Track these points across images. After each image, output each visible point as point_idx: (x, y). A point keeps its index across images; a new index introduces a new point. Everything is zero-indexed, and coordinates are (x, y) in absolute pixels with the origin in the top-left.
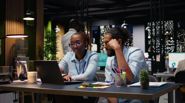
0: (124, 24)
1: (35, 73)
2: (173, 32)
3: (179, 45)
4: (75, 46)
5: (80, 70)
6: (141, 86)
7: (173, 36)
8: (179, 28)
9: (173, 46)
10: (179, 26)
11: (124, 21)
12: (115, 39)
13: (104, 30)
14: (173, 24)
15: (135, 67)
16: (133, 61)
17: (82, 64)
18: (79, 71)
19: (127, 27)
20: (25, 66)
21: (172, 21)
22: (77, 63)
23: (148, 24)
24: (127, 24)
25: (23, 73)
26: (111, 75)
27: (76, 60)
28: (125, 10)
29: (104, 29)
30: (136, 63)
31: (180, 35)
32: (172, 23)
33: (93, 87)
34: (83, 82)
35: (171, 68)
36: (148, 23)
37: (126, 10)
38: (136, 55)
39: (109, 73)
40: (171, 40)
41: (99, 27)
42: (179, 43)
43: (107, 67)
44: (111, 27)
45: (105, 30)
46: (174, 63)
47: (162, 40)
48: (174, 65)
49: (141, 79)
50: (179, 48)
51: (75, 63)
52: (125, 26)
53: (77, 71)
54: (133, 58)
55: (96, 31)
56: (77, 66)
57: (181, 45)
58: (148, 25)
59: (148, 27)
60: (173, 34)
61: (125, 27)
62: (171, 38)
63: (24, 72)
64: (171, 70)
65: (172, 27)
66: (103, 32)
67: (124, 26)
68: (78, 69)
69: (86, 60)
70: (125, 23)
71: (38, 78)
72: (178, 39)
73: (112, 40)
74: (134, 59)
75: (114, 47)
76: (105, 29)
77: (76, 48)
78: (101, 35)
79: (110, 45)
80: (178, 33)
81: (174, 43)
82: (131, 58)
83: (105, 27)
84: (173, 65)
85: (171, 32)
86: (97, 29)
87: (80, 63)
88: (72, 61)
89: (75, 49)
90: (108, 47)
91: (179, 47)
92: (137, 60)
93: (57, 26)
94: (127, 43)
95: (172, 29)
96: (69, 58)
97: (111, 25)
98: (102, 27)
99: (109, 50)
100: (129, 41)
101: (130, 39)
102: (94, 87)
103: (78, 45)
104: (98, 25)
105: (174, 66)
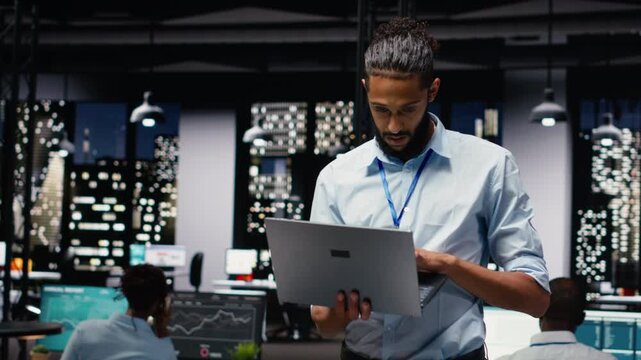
0: (144, 108)
9: (111, 235)
11: (147, 95)
19: (156, 121)
23: (251, 115)
24: (157, 109)
28: (152, 37)
37: (159, 40)
52: (148, 115)
59: (257, 130)
61: (149, 123)
67: (143, 115)
70: (151, 102)
81: (120, 217)
101: (147, 161)
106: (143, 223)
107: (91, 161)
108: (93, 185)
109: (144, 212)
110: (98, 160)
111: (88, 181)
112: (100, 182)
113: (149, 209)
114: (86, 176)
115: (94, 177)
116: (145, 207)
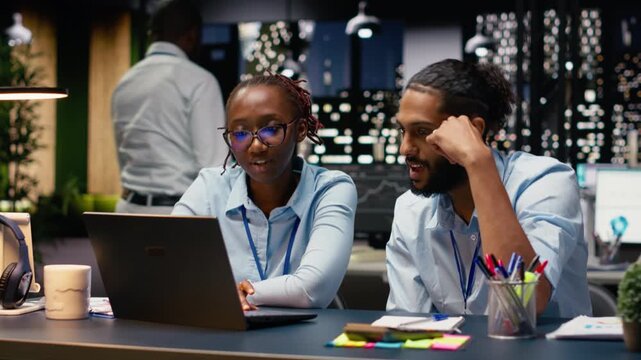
0: (360, 19)
1: (84, 273)
2: (600, 64)
3: (628, 130)
4: (256, 143)
5: (269, 255)
6: (626, 339)
7: (597, 86)
8: (627, 49)
9: (596, 131)
10: (627, 38)
11: (362, 5)
12: (464, 118)
13: (257, 46)
14: (602, 28)
15: (555, 250)
16: (541, 220)
17: (280, 229)
18: (263, 263)
20: (23, 239)
21: (594, 14)
22: (258, 224)
23: (476, 23)
24: (373, 19)
25: (17, 271)
26: (419, 280)
27: (250, 206)
29: (259, 39)
30: (557, 230)
31: (630, 79)
32: (593, 23)
33: (404, 341)
34: (314, 316)
35: (608, 244)
36: (480, 19)
38: (552, 195)
39: (410, 273)
40: (587, 105)
41: (234, 30)
42: (626, 120)
43: (399, 244)
44: (293, 28)
45: (264, 43)
46: (623, 219)
47: (543, 101)
48: (619, 226)
49: (629, 308)
50: (626, 144)
51: (247, 221)
52: (364, 26)
53: (257, 260)
54: (537, 207)
55: (218, 47)
56: (253, 236)
57: (636, 128)
58: (479, 28)
59: (477, 39)
60: (597, 76)
61: (366, 34)
62: (590, 96)
63: (23, 267)
64: (609, 253)
65: (594, 41)
66: (253, 53)
67: (359, 25)
68: (262, 252)
69: (302, 211)
70: (367, 12)
71: (92, 296)
72: (619, 98)
73: (452, 119)
74: (545, 210)
75: (465, 155)
76: (265, 38)
77: (261, 154)
78: (243, 67)
79: (444, 146)
80: (622, 71)
81: (602, 119)
82: (531, 207)
83: (265, 29)
84: (614, 228)
85: (592, 67)
86: (225, 38)
87: (270, 223)
88: (231, 214)
89: (254, 155)
90: (418, 151)
91: (625, 138)
92: (559, 217)
93: (18, 17)
94: (373, 115)
95: (593, 49)
96: (216, 199)
97: (294, 18)
98: (249, 30)
99: (425, 163)
100: (384, 101)
101: (389, 91)
102: (409, 344)
103: (268, 136)
104: (229, 19)
105: (620, 235)
106: (386, 154)
107: (333, 93)
108: (335, 117)
109: (387, 143)
110: (340, 91)
111: (329, 114)
112: (343, 115)
113: (392, 140)
114: (328, 108)
115: (336, 109)
116: (387, 138)
